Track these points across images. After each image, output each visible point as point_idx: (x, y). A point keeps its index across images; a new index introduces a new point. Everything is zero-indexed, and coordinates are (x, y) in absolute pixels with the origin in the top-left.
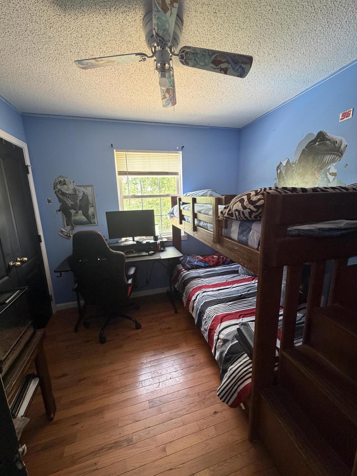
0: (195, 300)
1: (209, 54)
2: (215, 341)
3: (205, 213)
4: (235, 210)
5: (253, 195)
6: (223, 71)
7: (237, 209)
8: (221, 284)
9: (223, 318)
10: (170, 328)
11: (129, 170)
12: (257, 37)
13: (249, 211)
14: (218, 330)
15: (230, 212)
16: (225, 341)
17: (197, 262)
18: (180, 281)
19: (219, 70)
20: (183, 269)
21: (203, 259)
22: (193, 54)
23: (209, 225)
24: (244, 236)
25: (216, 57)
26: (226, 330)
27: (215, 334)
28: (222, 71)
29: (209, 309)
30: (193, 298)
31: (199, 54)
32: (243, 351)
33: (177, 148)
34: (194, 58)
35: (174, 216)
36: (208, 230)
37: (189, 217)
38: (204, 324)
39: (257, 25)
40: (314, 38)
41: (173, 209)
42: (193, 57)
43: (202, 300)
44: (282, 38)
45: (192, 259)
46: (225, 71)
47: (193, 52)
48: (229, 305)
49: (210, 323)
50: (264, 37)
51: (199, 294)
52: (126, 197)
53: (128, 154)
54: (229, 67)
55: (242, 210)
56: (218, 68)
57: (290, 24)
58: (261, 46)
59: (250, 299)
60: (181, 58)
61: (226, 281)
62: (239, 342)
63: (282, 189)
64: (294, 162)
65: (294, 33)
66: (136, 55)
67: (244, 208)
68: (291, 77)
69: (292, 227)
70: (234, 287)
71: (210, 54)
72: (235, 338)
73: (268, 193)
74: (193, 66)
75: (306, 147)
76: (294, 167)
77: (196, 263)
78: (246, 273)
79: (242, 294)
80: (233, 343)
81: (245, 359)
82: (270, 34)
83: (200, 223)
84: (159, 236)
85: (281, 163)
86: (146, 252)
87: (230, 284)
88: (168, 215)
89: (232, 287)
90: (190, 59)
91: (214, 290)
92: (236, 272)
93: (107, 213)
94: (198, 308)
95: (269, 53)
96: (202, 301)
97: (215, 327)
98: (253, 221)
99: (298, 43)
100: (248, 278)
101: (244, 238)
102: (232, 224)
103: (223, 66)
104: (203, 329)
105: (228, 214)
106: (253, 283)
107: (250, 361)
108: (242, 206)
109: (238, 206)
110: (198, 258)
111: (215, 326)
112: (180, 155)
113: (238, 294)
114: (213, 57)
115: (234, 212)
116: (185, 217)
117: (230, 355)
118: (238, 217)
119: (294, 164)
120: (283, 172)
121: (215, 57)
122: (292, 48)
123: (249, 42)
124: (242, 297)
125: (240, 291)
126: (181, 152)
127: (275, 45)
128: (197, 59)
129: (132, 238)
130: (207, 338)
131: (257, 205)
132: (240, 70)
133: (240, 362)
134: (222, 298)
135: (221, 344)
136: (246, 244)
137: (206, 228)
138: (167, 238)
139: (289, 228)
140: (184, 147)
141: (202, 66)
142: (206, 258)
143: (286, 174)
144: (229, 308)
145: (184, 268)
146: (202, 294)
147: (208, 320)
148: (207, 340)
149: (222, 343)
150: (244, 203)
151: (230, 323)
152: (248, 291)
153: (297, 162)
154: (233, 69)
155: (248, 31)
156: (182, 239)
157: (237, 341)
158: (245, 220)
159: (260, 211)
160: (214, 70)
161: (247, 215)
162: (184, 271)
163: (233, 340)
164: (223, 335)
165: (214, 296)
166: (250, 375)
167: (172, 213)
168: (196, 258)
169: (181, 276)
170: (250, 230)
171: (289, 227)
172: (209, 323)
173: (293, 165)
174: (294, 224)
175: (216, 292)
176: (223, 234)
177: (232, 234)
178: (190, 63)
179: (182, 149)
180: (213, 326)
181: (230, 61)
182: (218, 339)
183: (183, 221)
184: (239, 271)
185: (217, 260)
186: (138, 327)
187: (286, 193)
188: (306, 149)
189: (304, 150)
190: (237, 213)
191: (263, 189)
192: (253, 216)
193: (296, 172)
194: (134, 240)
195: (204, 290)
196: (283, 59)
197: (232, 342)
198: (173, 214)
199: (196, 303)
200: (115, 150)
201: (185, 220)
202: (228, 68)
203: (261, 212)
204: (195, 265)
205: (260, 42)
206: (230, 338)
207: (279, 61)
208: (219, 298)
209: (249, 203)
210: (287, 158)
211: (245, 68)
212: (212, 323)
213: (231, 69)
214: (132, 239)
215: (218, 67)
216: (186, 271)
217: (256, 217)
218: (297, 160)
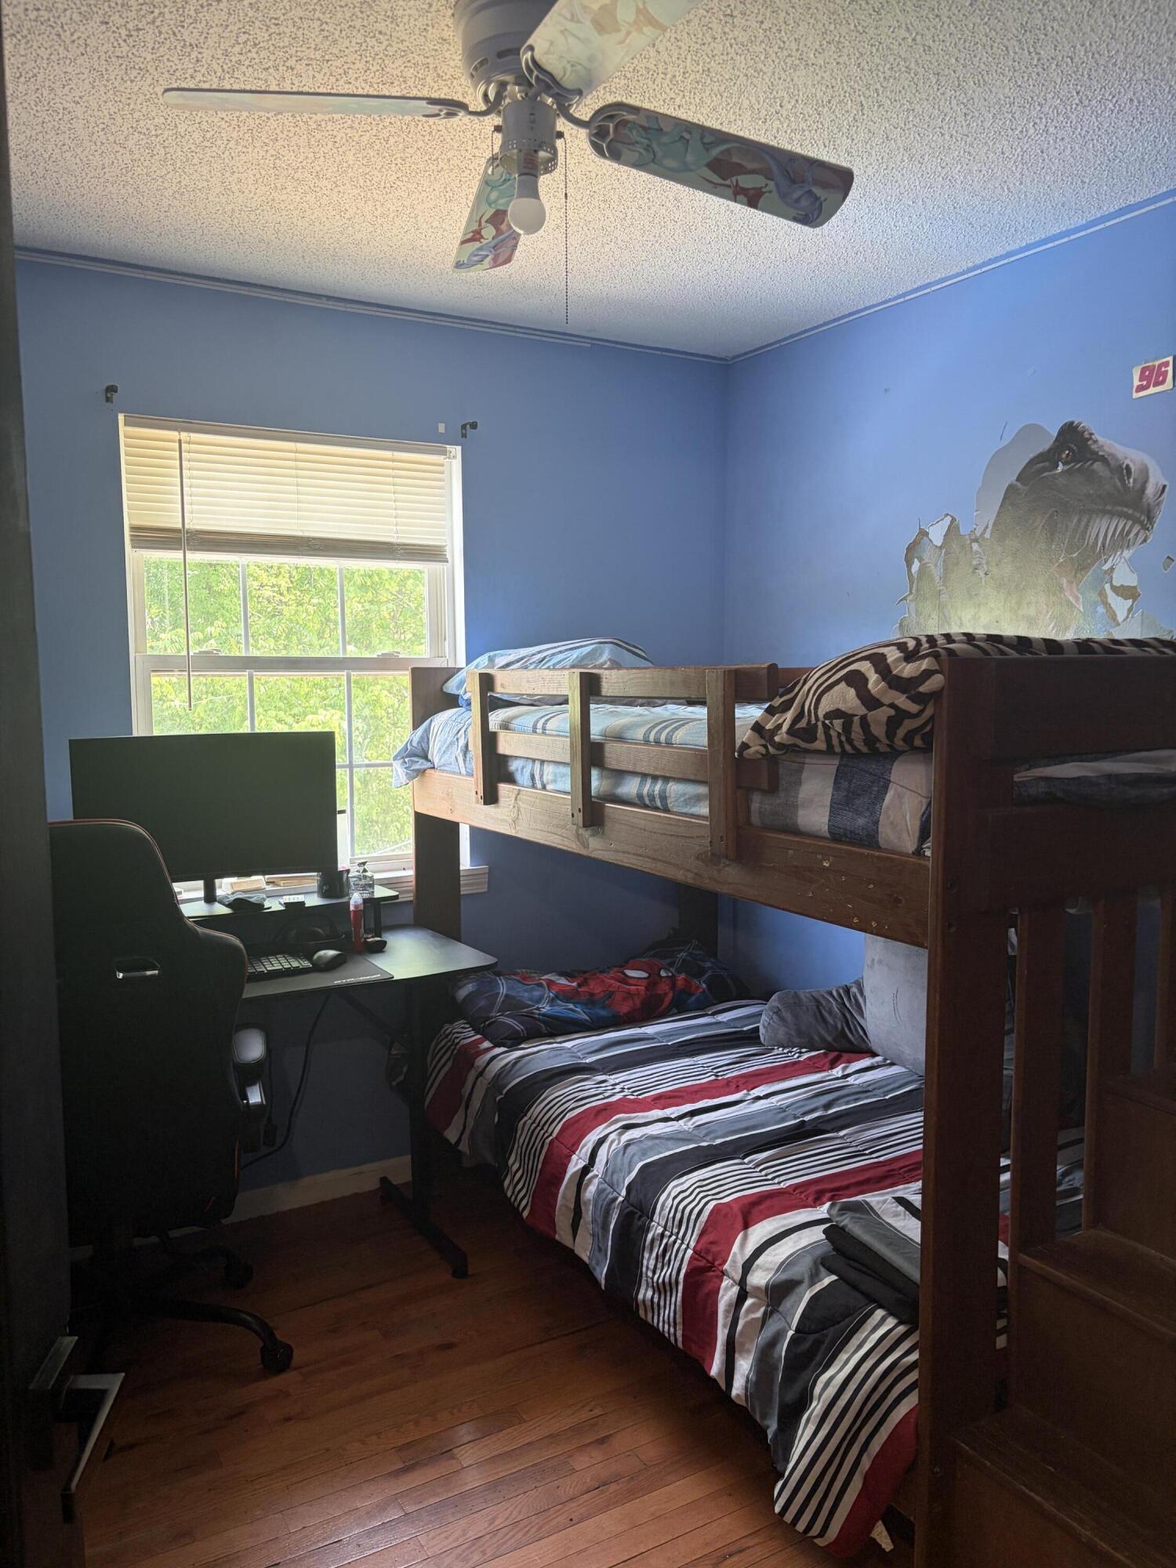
0: (586, 1170)
1: (702, 138)
2: (727, 1311)
3: (652, 738)
4: (827, 716)
5: (897, 660)
6: (746, 195)
7: (838, 710)
8: (696, 1092)
9: (751, 1211)
10: (449, 1346)
11: (193, 524)
12: (855, 92)
13: (892, 712)
14: (739, 1256)
15: (803, 724)
16: (778, 1293)
17: (552, 1002)
18: (476, 1103)
19: (729, 192)
20: (480, 1041)
21: (579, 985)
22: (644, 128)
23: (674, 788)
24: (858, 813)
25: (728, 150)
26: (774, 1250)
27: (726, 1282)
28: (740, 197)
29: (674, 1187)
30: (576, 1163)
31: (666, 134)
32: (867, 1305)
33: (442, 428)
34: (646, 141)
35: (434, 768)
36: (666, 810)
37: (543, 762)
38: (652, 1262)
39: (859, 64)
40: (1038, 121)
41: (427, 731)
42: (642, 137)
43: (626, 1160)
44: (937, 107)
45: (526, 991)
46: (753, 200)
47: (646, 125)
48: (758, 1165)
49: (692, 1244)
50: (878, 95)
51: (606, 1136)
52: (164, 664)
53: (189, 443)
54: (767, 189)
55: (862, 711)
56: (729, 186)
57: (964, 77)
58: (863, 114)
59: (842, 1133)
60: (596, 135)
61: (713, 1078)
62: (841, 1277)
63: (987, 640)
64: (978, 533)
65: (976, 100)
66: (428, 103)
67: (870, 701)
68: (958, 210)
69: (1027, 770)
70: (758, 1098)
71: (708, 139)
72: (822, 1269)
73: (950, 652)
74: (638, 165)
75: (1018, 479)
76: (977, 552)
77: (546, 1008)
78: (797, 1040)
79: (804, 1121)
80: (818, 1287)
81: (880, 1325)
82: (900, 91)
83: (617, 785)
84: (348, 871)
85: (923, 533)
86: (295, 955)
87: (738, 1086)
88: (397, 766)
89: (749, 1097)
90: (632, 144)
91: (673, 1116)
92: (751, 1038)
93: (73, 744)
94: (615, 1199)
95: (887, 137)
96: (630, 1162)
97: (719, 1252)
98: (894, 755)
99: (987, 124)
100: (810, 1058)
101: (861, 821)
102: (800, 771)
103: (747, 181)
104: (650, 1293)
105: (789, 732)
106: (840, 1075)
107: (902, 1329)
108: (859, 696)
109: (845, 698)
110: (550, 983)
111: (714, 1249)
112: (452, 463)
113: (783, 1120)
114: (715, 152)
115: (820, 724)
116: (514, 766)
117: (812, 1337)
118: (835, 742)
119: (976, 540)
120: (936, 573)
121: (722, 152)
122: (967, 136)
123: (826, 100)
124: (808, 1128)
125: (790, 1111)
126: (457, 450)
127: (911, 119)
128: (655, 146)
129: (200, 883)
130: (679, 1320)
131: (920, 693)
132: (804, 203)
133: (860, 1346)
134: (719, 1141)
135: (759, 1314)
136: (869, 839)
137: (659, 804)
138: (388, 883)
139: (1019, 775)
140: (474, 426)
141: (672, 170)
142: (592, 984)
143: (945, 578)
144: (763, 1173)
145: (486, 1037)
146: (620, 1134)
147: (674, 1237)
148: (679, 1333)
149: (762, 1309)
150: (870, 686)
151: (785, 1222)
152: (827, 1106)
153: (987, 535)
154: (783, 196)
155: (828, 73)
156: (464, 891)
157: (834, 1278)
158: (865, 750)
159: (929, 712)
160: (713, 188)
161: (879, 731)
162: (488, 1050)
163: (814, 1278)
164: (767, 1269)
165: (681, 1136)
166: (913, 1376)
167: (419, 752)
168: (540, 985)
169: (481, 1074)
170: (885, 788)
171: (1017, 772)
172: (684, 1246)
173: (975, 546)
174: (1032, 762)
175: (681, 1122)
176: (755, 819)
177: (801, 812)
178: (626, 153)
179: (464, 436)
180: (708, 1251)
181: (774, 168)
182: (742, 1297)
183: (504, 788)
184: (762, 1031)
185: (647, 989)
186: (277, 1359)
187: (1002, 653)
188: (1019, 485)
189: (1011, 488)
190: (838, 724)
191: (924, 640)
192: (901, 733)
193: (986, 574)
194: (210, 897)
195: (624, 1118)
196: (934, 159)
197: (812, 1284)
198: (426, 758)
199: (596, 1181)
200: (121, 417)
201: (510, 779)
202: (764, 190)
203: (932, 718)
204: (544, 1015)
205: (862, 105)
206: (802, 1269)
207: (919, 162)
208: (705, 1144)
209: (890, 687)
210: (948, 515)
211: (822, 199)
212: (702, 1241)
213: (775, 195)
214: (201, 894)
215: (728, 182)
216: (503, 1049)
217: (909, 738)
218: (987, 527)
